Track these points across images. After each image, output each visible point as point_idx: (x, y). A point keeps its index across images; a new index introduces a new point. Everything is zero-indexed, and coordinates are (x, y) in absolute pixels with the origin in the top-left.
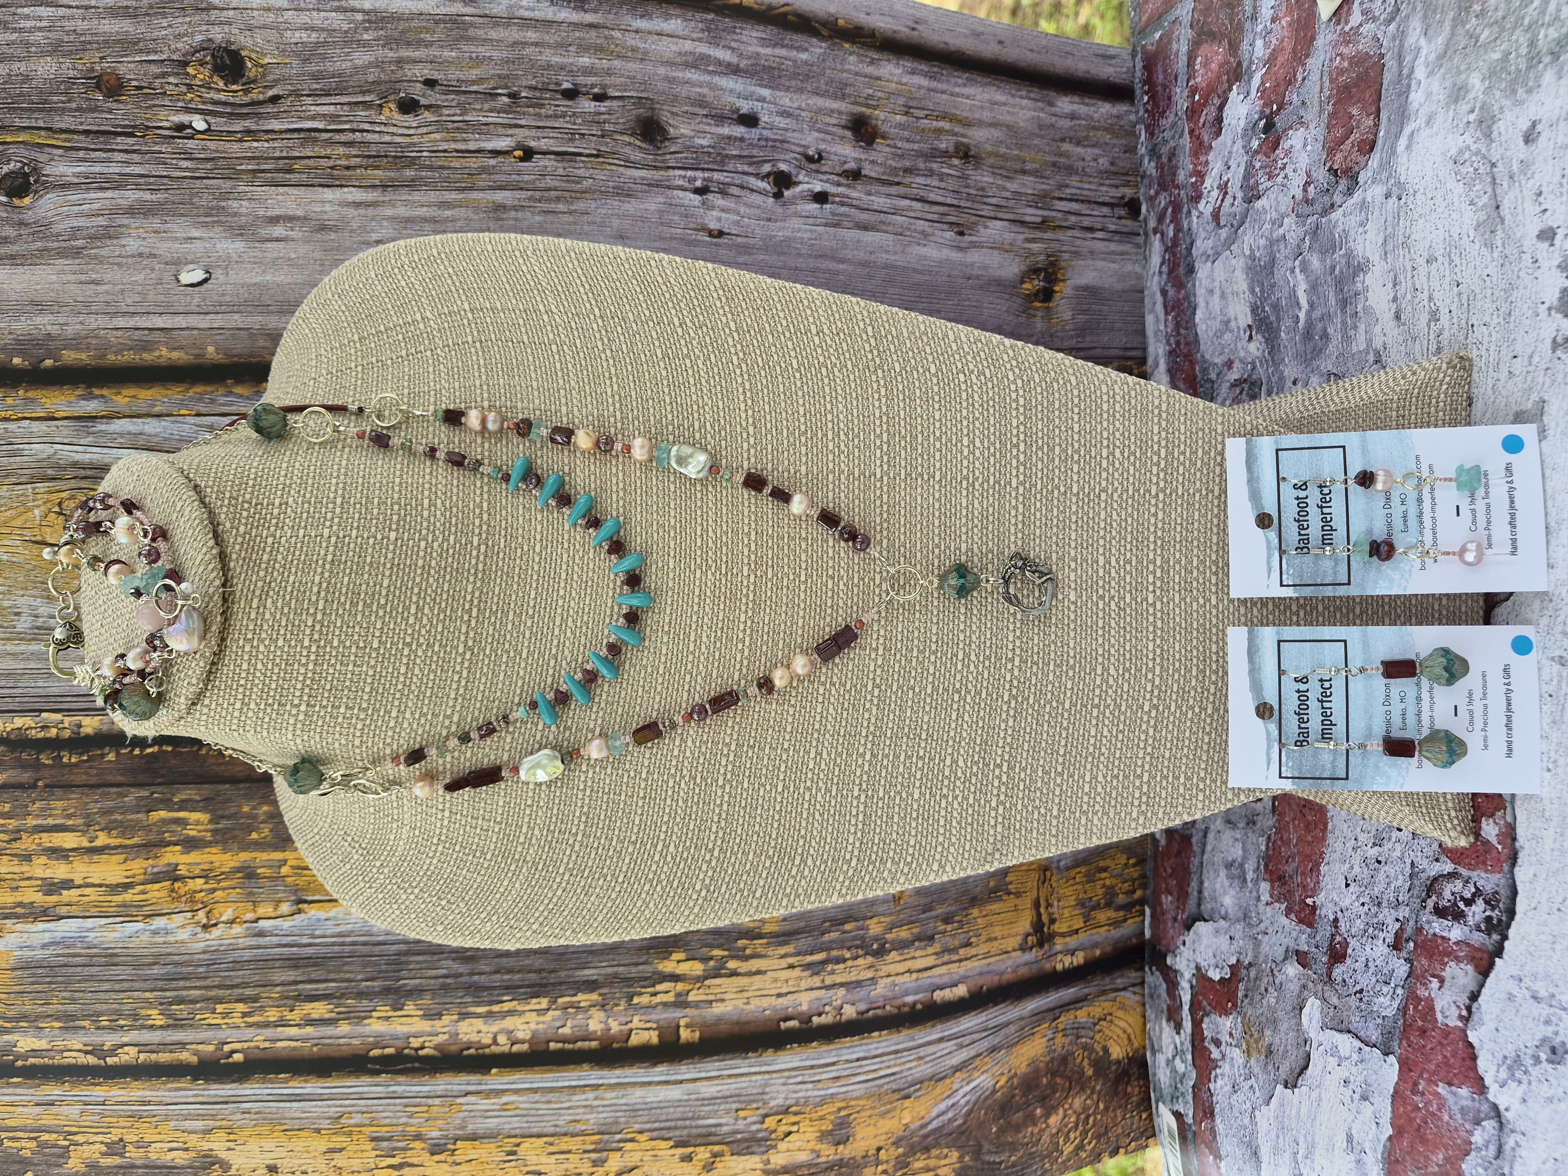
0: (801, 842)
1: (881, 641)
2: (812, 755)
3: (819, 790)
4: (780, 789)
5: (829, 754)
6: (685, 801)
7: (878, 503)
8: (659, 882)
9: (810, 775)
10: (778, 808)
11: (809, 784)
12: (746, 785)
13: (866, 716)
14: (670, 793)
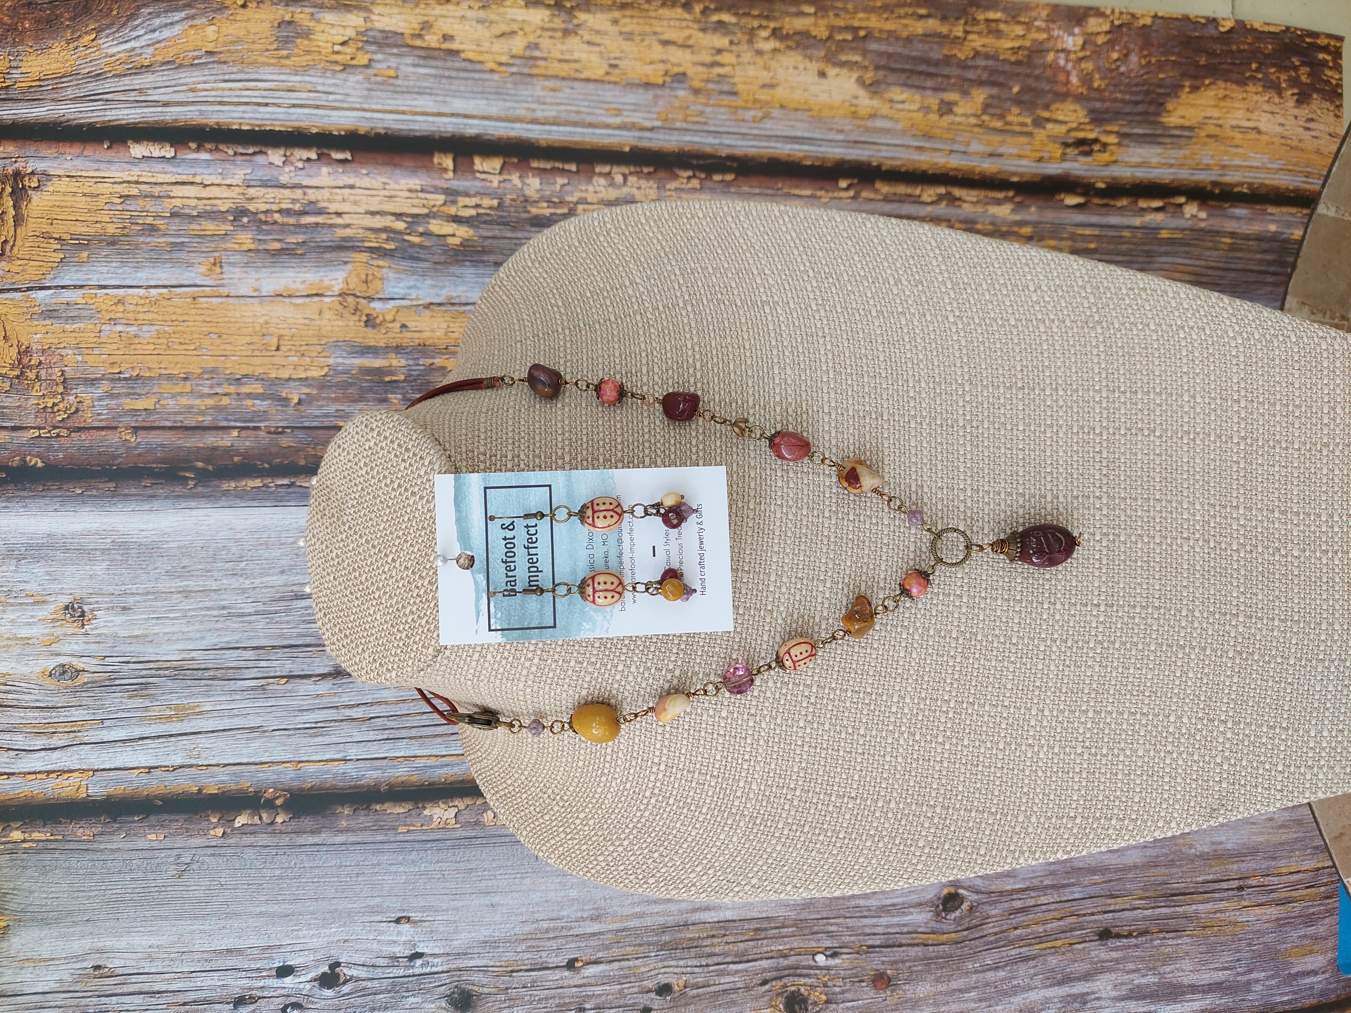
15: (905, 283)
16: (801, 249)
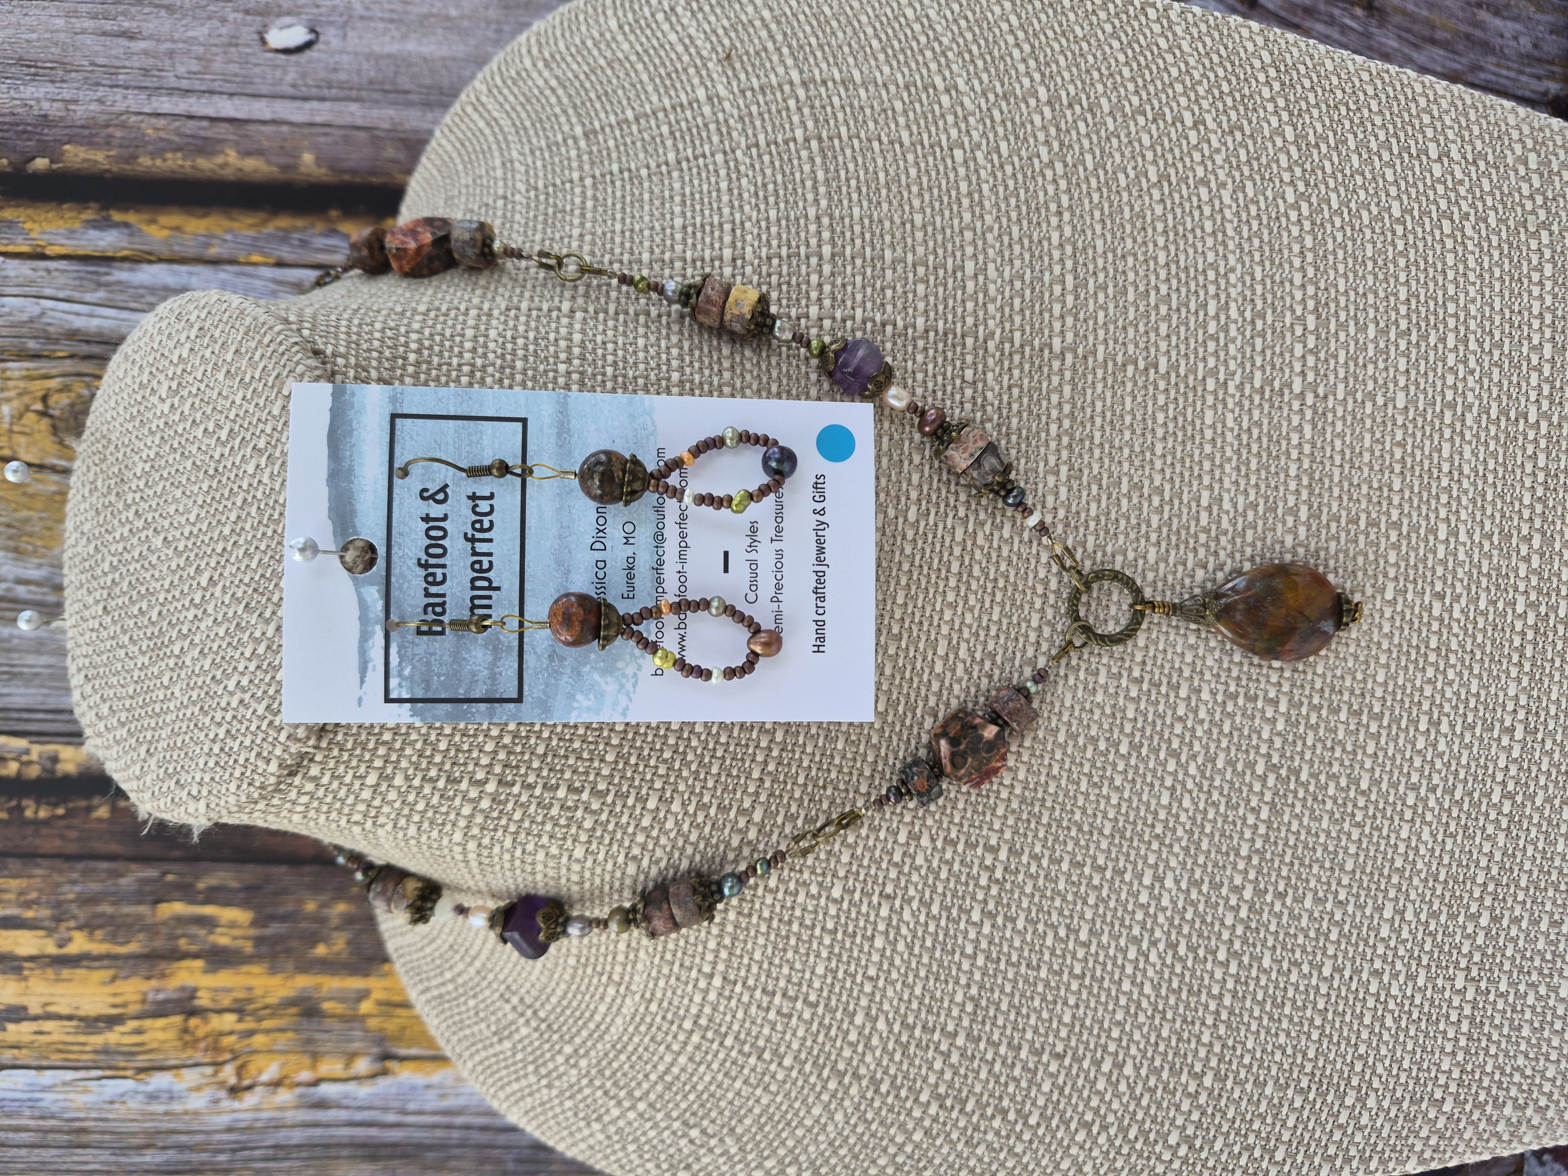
0: (1358, 1067)
1: (1521, 715)
2: (1387, 914)
3: (1395, 976)
4: (1327, 972)
5: (1417, 914)
6: (1156, 988)
7: (1529, 468)
8: (1105, 1128)
9: (1380, 951)
10: (1321, 1006)
11: (1378, 965)
12: (1266, 963)
13: (1486, 848)
14: (1129, 970)
15: (1211, 125)
16: (1027, 48)
